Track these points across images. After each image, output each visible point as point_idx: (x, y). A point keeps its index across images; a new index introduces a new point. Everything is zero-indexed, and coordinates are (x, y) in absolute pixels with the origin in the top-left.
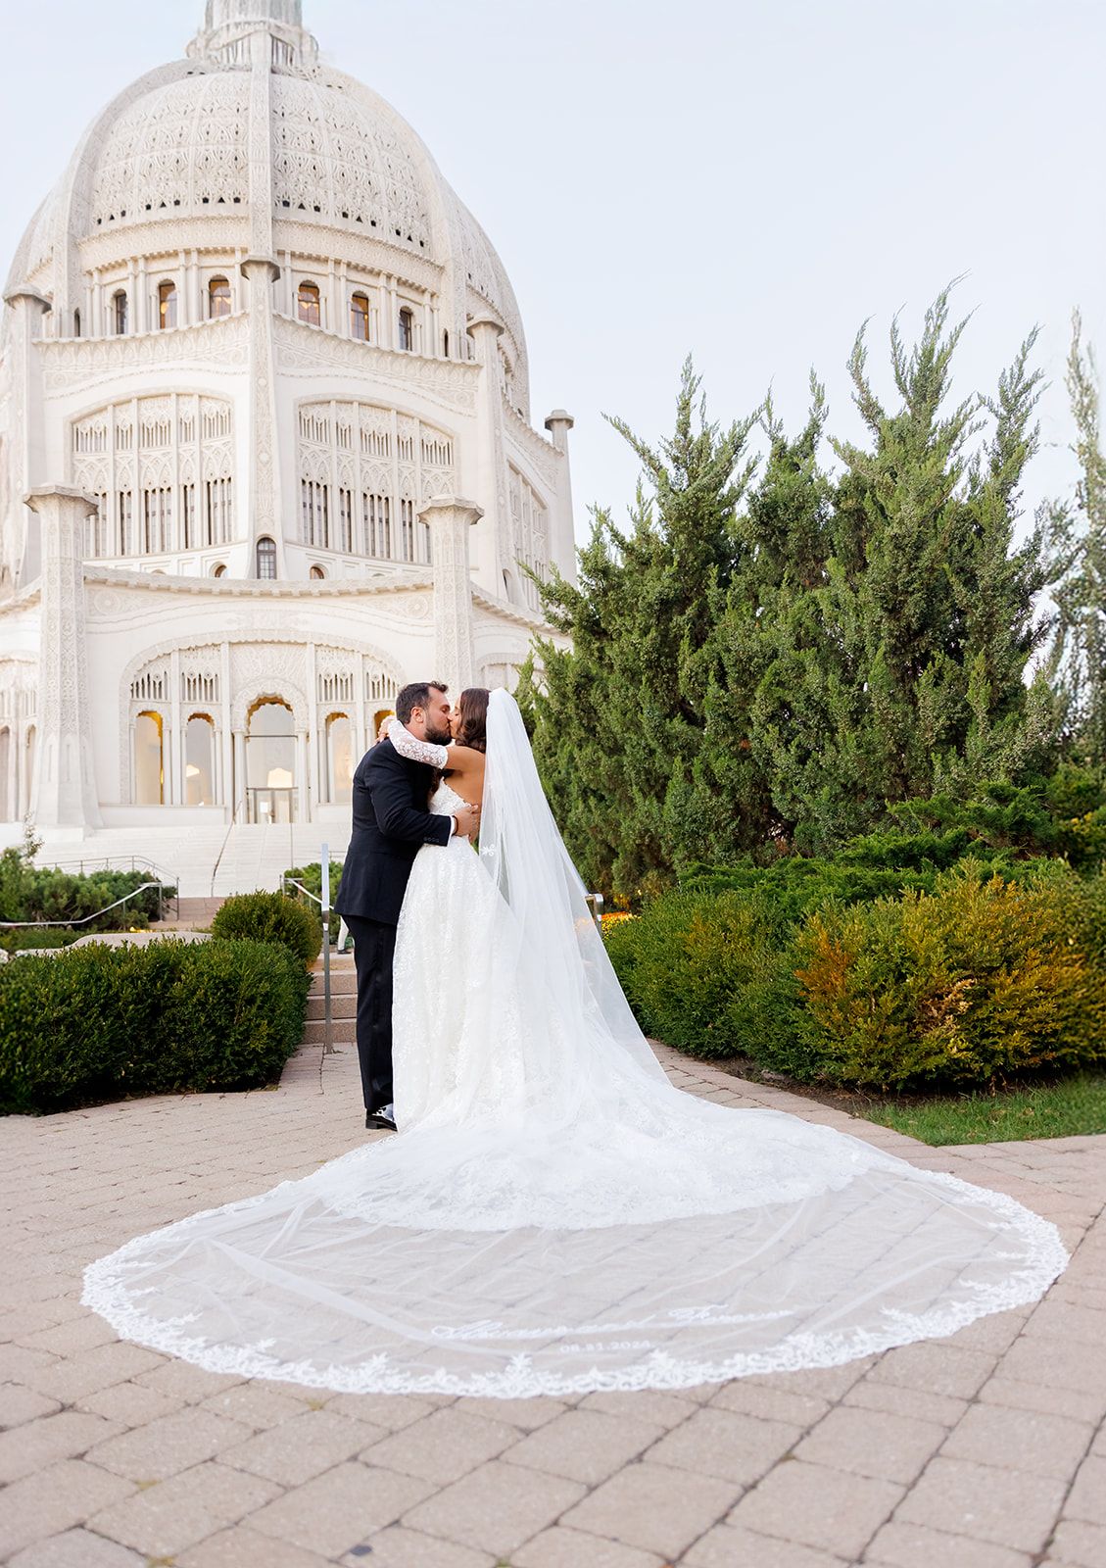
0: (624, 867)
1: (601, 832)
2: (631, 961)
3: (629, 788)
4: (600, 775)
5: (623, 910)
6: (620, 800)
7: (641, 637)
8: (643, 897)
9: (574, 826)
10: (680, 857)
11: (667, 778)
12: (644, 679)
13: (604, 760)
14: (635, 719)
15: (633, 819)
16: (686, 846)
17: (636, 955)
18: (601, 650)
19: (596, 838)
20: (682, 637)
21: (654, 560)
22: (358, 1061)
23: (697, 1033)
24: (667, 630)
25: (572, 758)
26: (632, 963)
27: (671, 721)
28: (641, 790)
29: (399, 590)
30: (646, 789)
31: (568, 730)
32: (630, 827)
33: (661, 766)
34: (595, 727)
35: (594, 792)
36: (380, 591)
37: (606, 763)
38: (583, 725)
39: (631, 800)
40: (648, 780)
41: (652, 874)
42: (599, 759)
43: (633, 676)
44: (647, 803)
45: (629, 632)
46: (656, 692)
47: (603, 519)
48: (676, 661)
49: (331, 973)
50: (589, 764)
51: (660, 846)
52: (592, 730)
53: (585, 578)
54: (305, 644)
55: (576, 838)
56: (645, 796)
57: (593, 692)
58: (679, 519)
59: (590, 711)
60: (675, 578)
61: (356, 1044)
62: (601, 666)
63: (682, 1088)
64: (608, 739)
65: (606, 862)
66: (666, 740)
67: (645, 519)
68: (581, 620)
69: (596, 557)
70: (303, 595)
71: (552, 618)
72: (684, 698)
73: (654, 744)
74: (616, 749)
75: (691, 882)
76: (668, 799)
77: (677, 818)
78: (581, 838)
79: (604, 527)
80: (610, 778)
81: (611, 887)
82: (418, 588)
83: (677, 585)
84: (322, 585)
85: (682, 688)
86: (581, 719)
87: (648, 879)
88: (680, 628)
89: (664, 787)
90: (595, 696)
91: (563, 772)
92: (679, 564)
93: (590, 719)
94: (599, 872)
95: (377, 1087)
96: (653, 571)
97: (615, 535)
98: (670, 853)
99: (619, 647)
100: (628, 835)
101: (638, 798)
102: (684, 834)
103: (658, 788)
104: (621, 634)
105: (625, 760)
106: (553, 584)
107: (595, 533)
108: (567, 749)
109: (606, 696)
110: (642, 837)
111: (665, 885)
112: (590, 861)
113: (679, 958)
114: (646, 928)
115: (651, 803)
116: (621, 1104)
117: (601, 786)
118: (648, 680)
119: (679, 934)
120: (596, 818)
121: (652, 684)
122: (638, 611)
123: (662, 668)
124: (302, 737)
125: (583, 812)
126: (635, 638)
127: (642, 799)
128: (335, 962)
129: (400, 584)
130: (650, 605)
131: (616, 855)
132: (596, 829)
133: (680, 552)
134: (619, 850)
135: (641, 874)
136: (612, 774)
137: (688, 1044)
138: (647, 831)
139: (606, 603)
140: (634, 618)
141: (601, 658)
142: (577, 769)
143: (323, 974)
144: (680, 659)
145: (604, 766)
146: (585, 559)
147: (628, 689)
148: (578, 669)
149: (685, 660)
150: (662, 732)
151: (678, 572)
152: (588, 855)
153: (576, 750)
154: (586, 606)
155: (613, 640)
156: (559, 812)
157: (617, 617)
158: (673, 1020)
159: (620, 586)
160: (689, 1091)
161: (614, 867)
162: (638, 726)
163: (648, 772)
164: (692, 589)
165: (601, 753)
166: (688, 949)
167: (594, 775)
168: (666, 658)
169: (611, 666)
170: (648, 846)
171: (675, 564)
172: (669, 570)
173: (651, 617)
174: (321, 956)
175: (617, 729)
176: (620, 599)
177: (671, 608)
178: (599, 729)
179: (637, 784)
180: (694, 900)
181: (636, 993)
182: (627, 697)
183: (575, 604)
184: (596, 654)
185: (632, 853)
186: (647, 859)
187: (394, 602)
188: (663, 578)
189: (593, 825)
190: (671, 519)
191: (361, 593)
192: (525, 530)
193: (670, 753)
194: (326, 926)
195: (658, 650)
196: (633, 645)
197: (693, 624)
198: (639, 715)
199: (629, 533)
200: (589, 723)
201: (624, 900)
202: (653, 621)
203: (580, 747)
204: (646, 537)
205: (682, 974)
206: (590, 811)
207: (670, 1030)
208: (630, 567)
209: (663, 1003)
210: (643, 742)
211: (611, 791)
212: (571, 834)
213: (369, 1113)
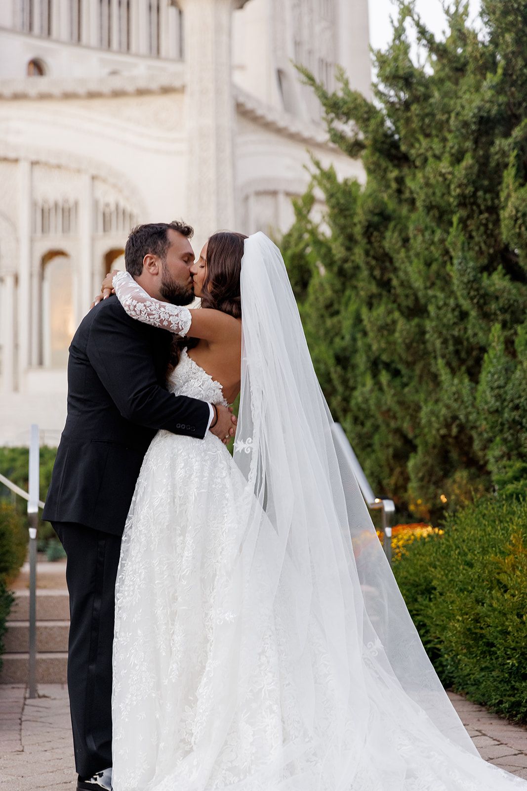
0: (425, 464)
1: (395, 417)
2: (429, 590)
3: (433, 362)
4: (395, 343)
5: (421, 522)
6: (421, 377)
7: (452, 164)
8: (447, 504)
9: (359, 409)
10: (497, 453)
11: (483, 350)
12: (455, 220)
13: (401, 324)
14: (442, 272)
15: (437, 401)
16: (505, 441)
17: (435, 583)
18: (400, 181)
19: (388, 425)
20: (506, 166)
21: (471, 67)
22: (68, 710)
23: (513, 688)
24: (487, 157)
25: (358, 320)
26: (430, 593)
27: (490, 275)
28: (448, 364)
29: (141, 92)
30: (455, 364)
31: (355, 283)
32: (432, 413)
33: (475, 335)
34: (390, 280)
35: (387, 366)
36: (117, 94)
37: (403, 328)
38: (374, 278)
39: (435, 377)
40: (457, 352)
41: (461, 475)
42: (394, 322)
43: (441, 215)
44: (456, 381)
45: (438, 158)
46: (471, 237)
47: (407, 11)
48: (498, 196)
49: (39, 593)
50: (381, 329)
51: (471, 439)
52: (385, 285)
53: (382, 87)
54: (16, 161)
55: (363, 424)
56: (453, 372)
57: (388, 234)
58: (505, 13)
59: (384, 260)
60: (499, 89)
61: (66, 686)
62: (400, 201)
63: (489, 760)
64: (407, 296)
65: (401, 457)
66: (483, 299)
67: (461, 10)
68: (375, 141)
69: (396, 59)
70: (18, 97)
71: (338, 138)
72: (507, 247)
73: (466, 304)
74: (417, 310)
75: (510, 488)
76: (484, 377)
77: (493, 403)
78: (369, 424)
79: (408, 23)
80: (408, 347)
81: (406, 490)
82: (166, 90)
83: (502, 99)
84: (41, 84)
85: (505, 233)
86: (372, 269)
87: (454, 482)
88: (504, 154)
89: (479, 361)
90: (391, 240)
91: (348, 337)
92: (505, 70)
93: (383, 270)
94: (392, 470)
95: (93, 746)
96: (469, 79)
97: (423, 32)
98: (485, 448)
99: (424, 177)
100: (430, 423)
101: (445, 375)
102: (502, 424)
103: (470, 362)
104: (426, 160)
105: (429, 325)
106: (340, 94)
107: (396, 30)
108: (352, 307)
109: (406, 241)
110: (448, 426)
111: (476, 490)
112: (380, 455)
113: (491, 589)
114: (449, 547)
115: (461, 382)
116: (408, 777)
117: (396, 358)
118: (462, 221)
119: (491, 557)
120: (389, 399)
121: (465, 227)
122: (450, 131)
123: (479, 206)
124: (9, 281)
125: (372, 391)
126: (444, 166)
127: (449, 376)
128: (45, 577)
129: (142, 84)
130: (466, 124)
131: (414, 448)
132: (389, 414)
133: (505, 57)
134: (418, 441)
135: (447, 474)
136: (411, 343)
137: (501, 702)
138: (455, 418)
139: (408, 121)
140: (444, 140)
141: (399, 191)
142: (365, 334)
143: (27, 593)
144: (503, 196)
145: (401, 331)
146: (382, 60)
147: (433, 232)
148: (370, 204)
149: (509, 196)
150: (477, 290)
151: (503, 82)
152: (377, 447)
153: (364, 311)
154: (382, 123)
155: (416, 167)
156: (340, 389)
157: (421, 138)
158: (482, 669)
159: (427, 97)
160: (499, 765)
161: (411, 464)
162: (446, 281)
163: (458, 341)
164: (520, 104)
165: (397, 314)
166: (503, 578)
167: (388, 343)
168: (485, 192)
169: (412, 202)
170: (456, 438)
171: (500, 71)
172: (491, 79)
173: (465, 138)
174: (26, 569)
175: (418, 283)
176: (427, 115)
177: (493, 128)
178: (395, 282)
179: (443, 357)
180: (514, 513)
181: (435, 632)
182: (433, 243)
183: (368, 119)
184: (394, 185)
185: (434, 447)
186: (454, 455)
187: (133, 108)
188: (483, 90)
189: (384, 408)
190: (494, 13)
191: (92, 95)
192: (306, 20)
193: (487, 316)
194: (33, 532)
195: (474, 182)
196: (442, 175)
197: (522, 149)
198: (448, 267)
199: (441, 31)
200: (382, 274)
201: (423, 508)
202: (469, 144)
203: (370, 306)
204: (461, 35)
205: (494, 610)
206: (381, 389)
207: (477, 683)
208: (442, 74)
209: (469, 647)
210: (452, 302)
211: (410, 365)
212: (356, 420)
213: (81, 779)
